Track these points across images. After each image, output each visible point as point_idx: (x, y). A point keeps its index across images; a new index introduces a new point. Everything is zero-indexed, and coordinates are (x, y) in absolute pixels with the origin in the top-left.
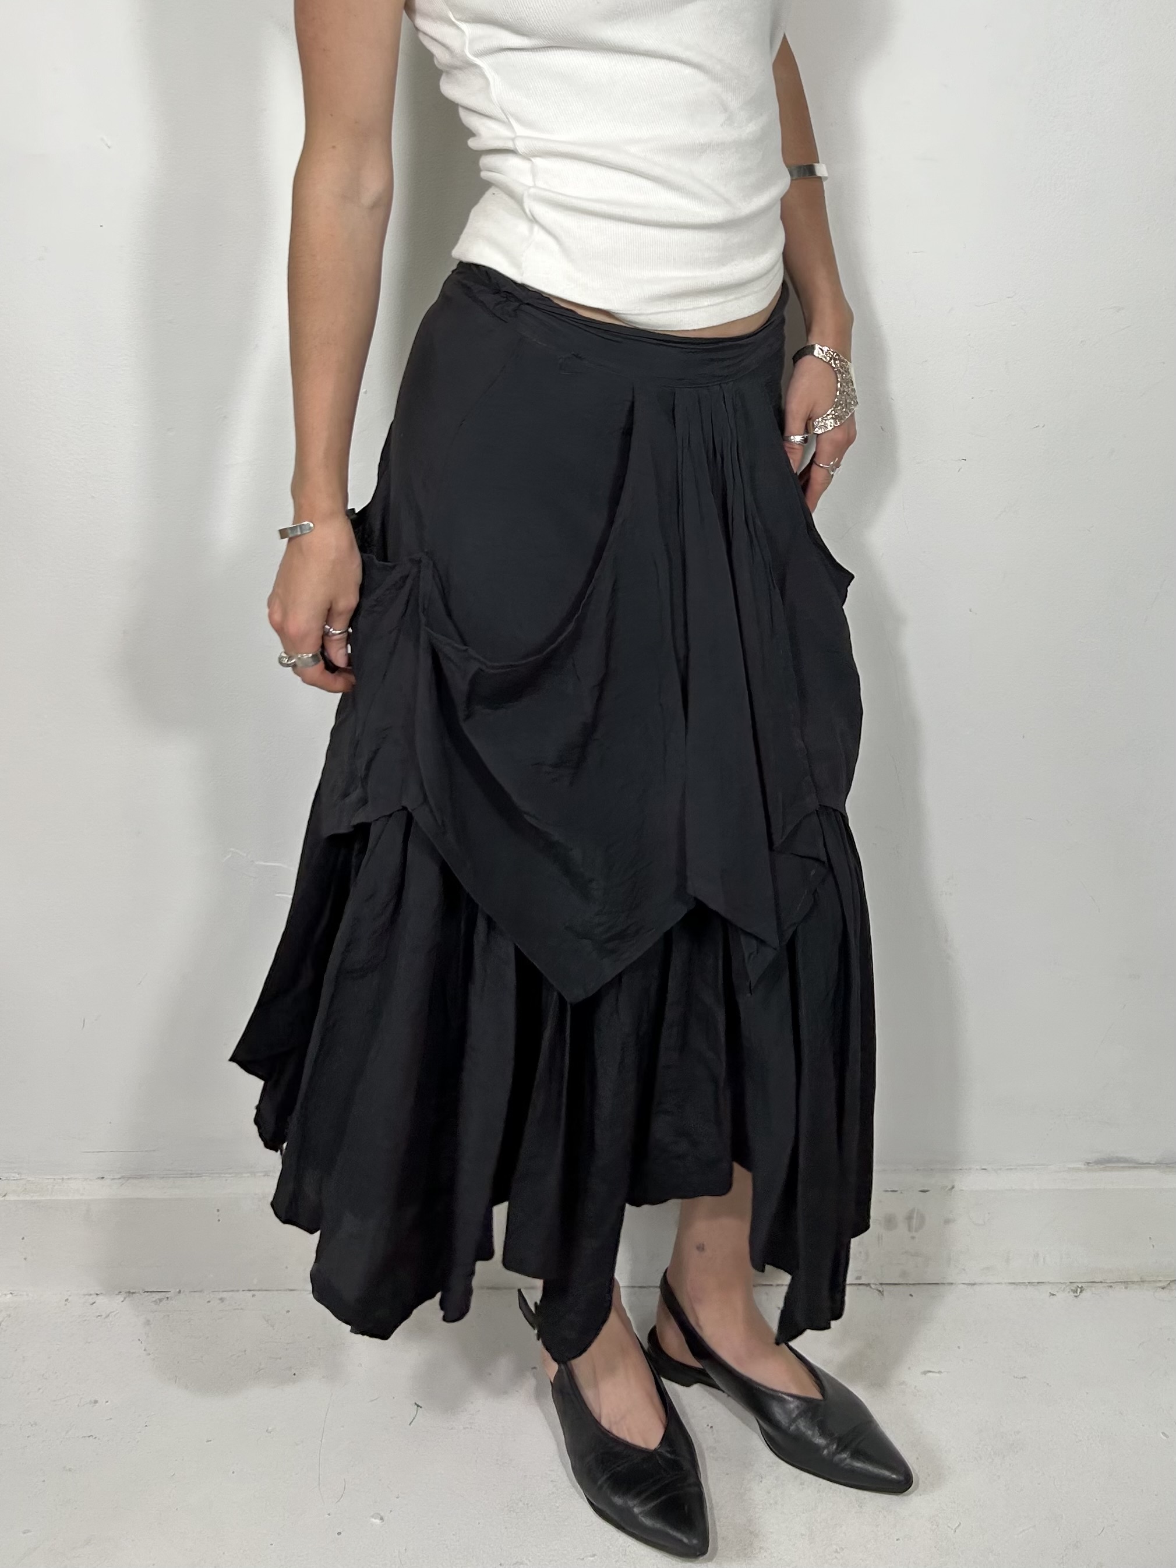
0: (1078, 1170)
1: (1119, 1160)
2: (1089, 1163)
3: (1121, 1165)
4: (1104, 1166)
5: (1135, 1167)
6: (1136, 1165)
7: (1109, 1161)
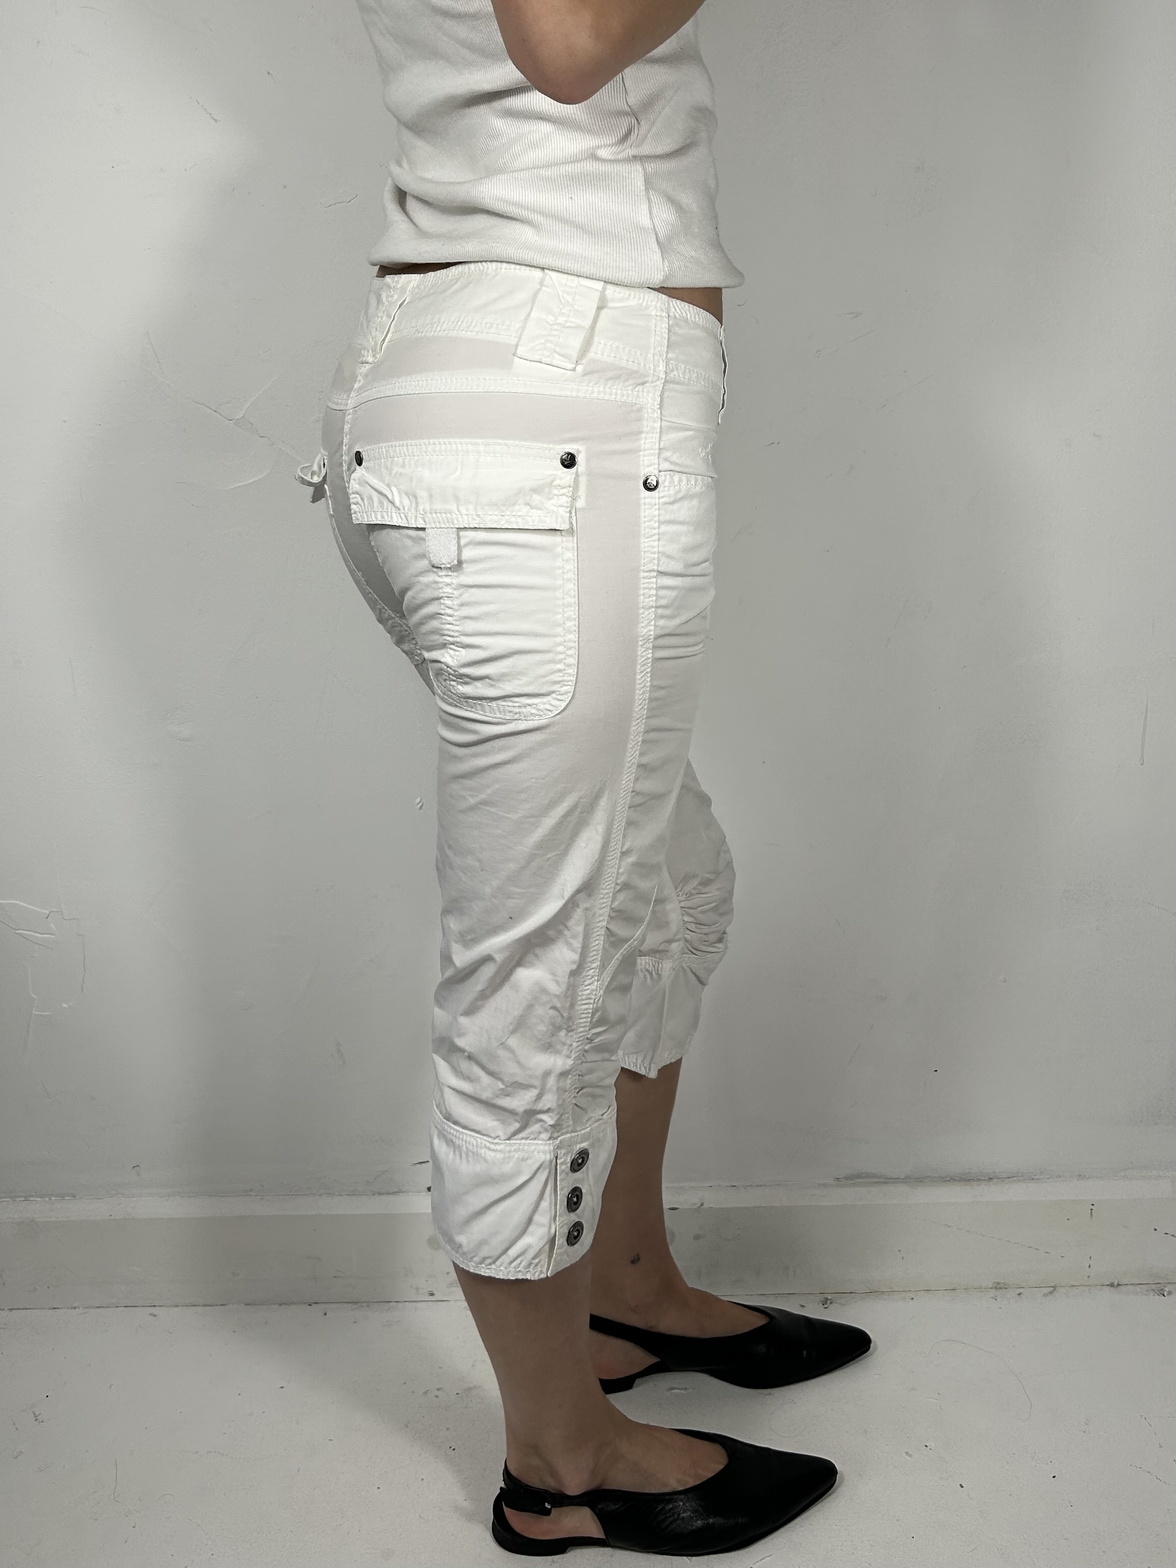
0: (825, 1185)
1: (868, 1176)
2: (839, 1179)
3: (870, 1180)
4: (852, 1182)
5: (884, 1183)
6: (886, 1181)
7: (859, 1176)
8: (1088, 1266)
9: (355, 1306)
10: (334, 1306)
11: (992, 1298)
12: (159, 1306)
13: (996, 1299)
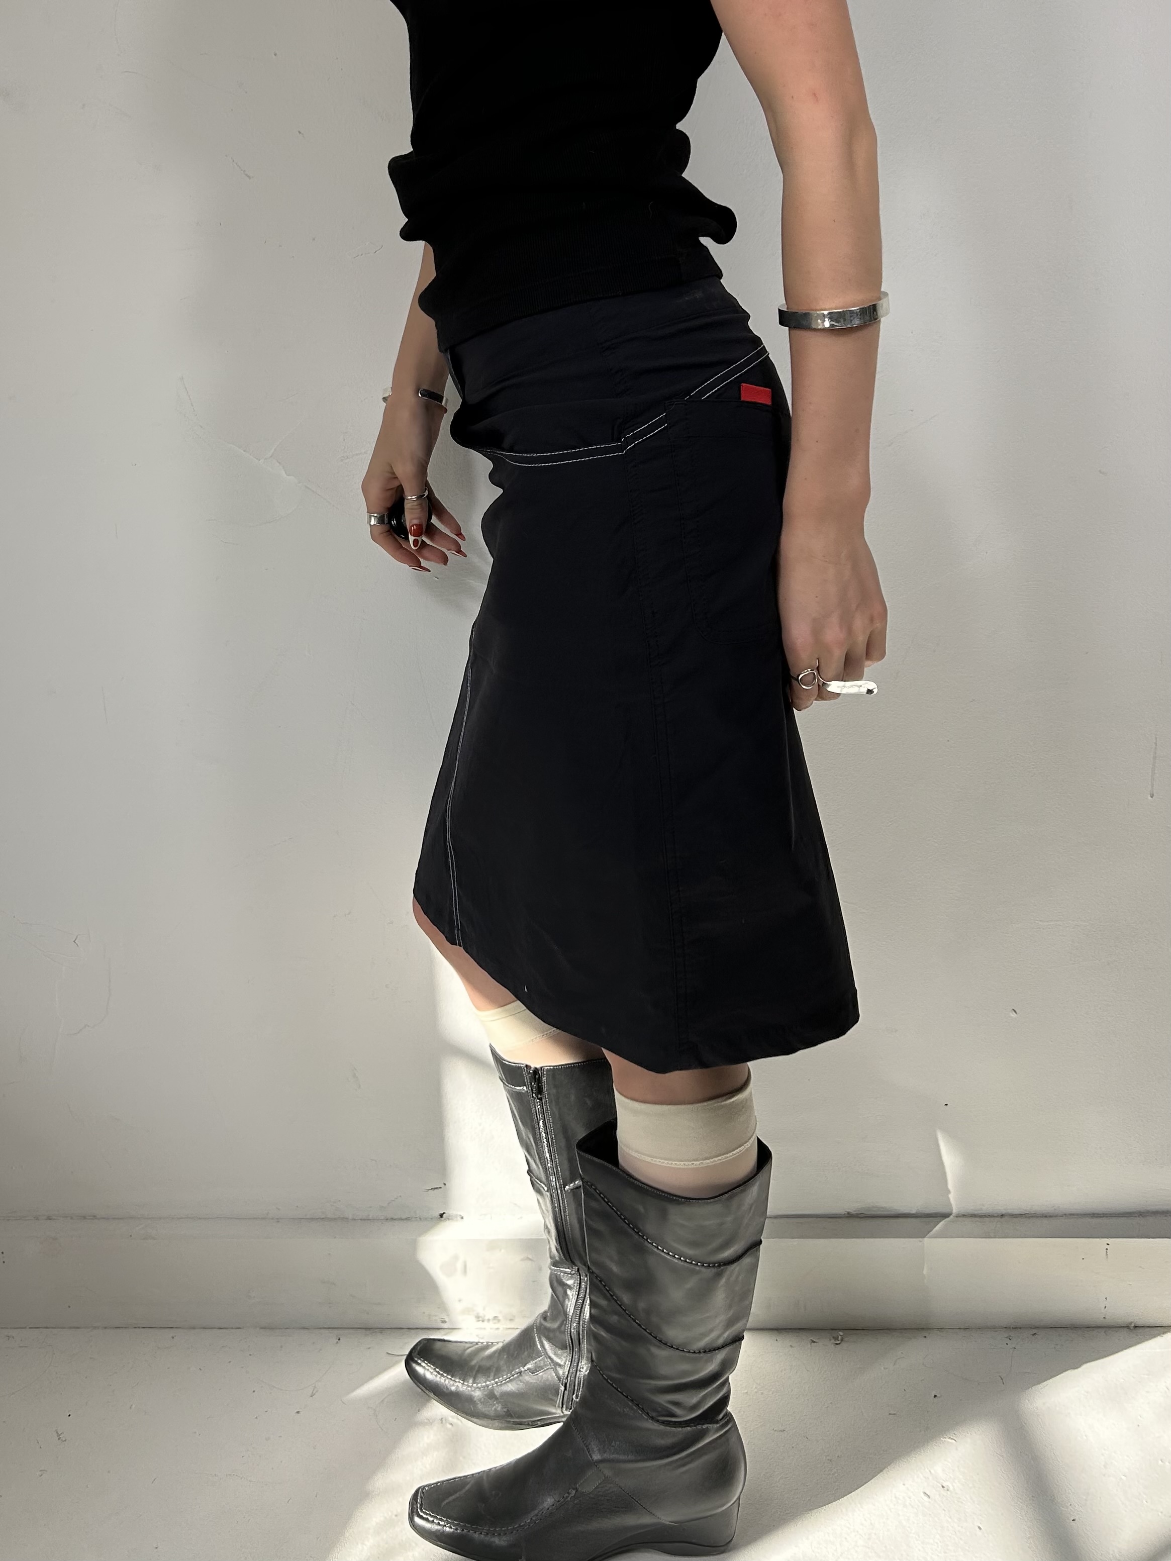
8: (1104, 1307)
9: (368, 1332)
10: (347, 1331)
11: (1006, 1338)
12: (176, 1328)
13: (1010, 1339)
